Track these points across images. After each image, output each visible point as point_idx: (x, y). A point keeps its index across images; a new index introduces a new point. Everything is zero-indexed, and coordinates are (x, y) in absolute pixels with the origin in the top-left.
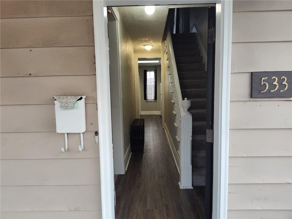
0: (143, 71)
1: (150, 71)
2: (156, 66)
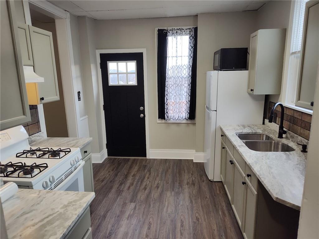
0: (156, 33)
1: (177, 32)
2: (195, 14)
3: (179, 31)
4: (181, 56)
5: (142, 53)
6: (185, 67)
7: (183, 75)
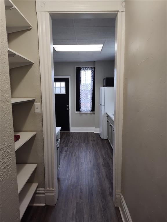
0: (75, 69)
1: (85, 69)
2: (94, 61)
3: (86, 68)
4: (88, 80)
5: (68, 78)
6: (89, 85)
7: (89, 89)
